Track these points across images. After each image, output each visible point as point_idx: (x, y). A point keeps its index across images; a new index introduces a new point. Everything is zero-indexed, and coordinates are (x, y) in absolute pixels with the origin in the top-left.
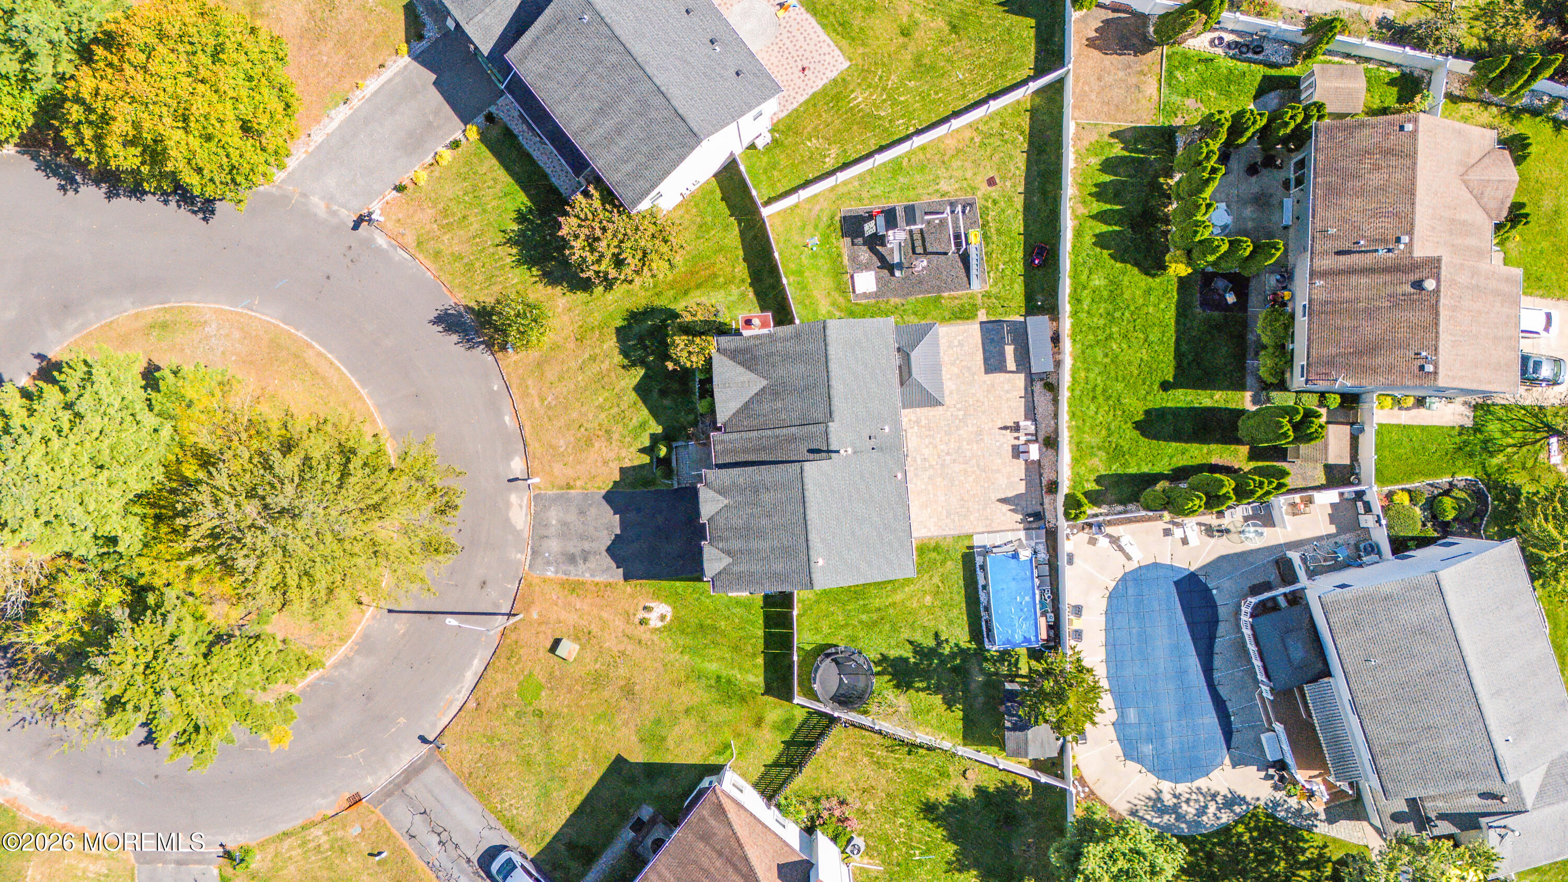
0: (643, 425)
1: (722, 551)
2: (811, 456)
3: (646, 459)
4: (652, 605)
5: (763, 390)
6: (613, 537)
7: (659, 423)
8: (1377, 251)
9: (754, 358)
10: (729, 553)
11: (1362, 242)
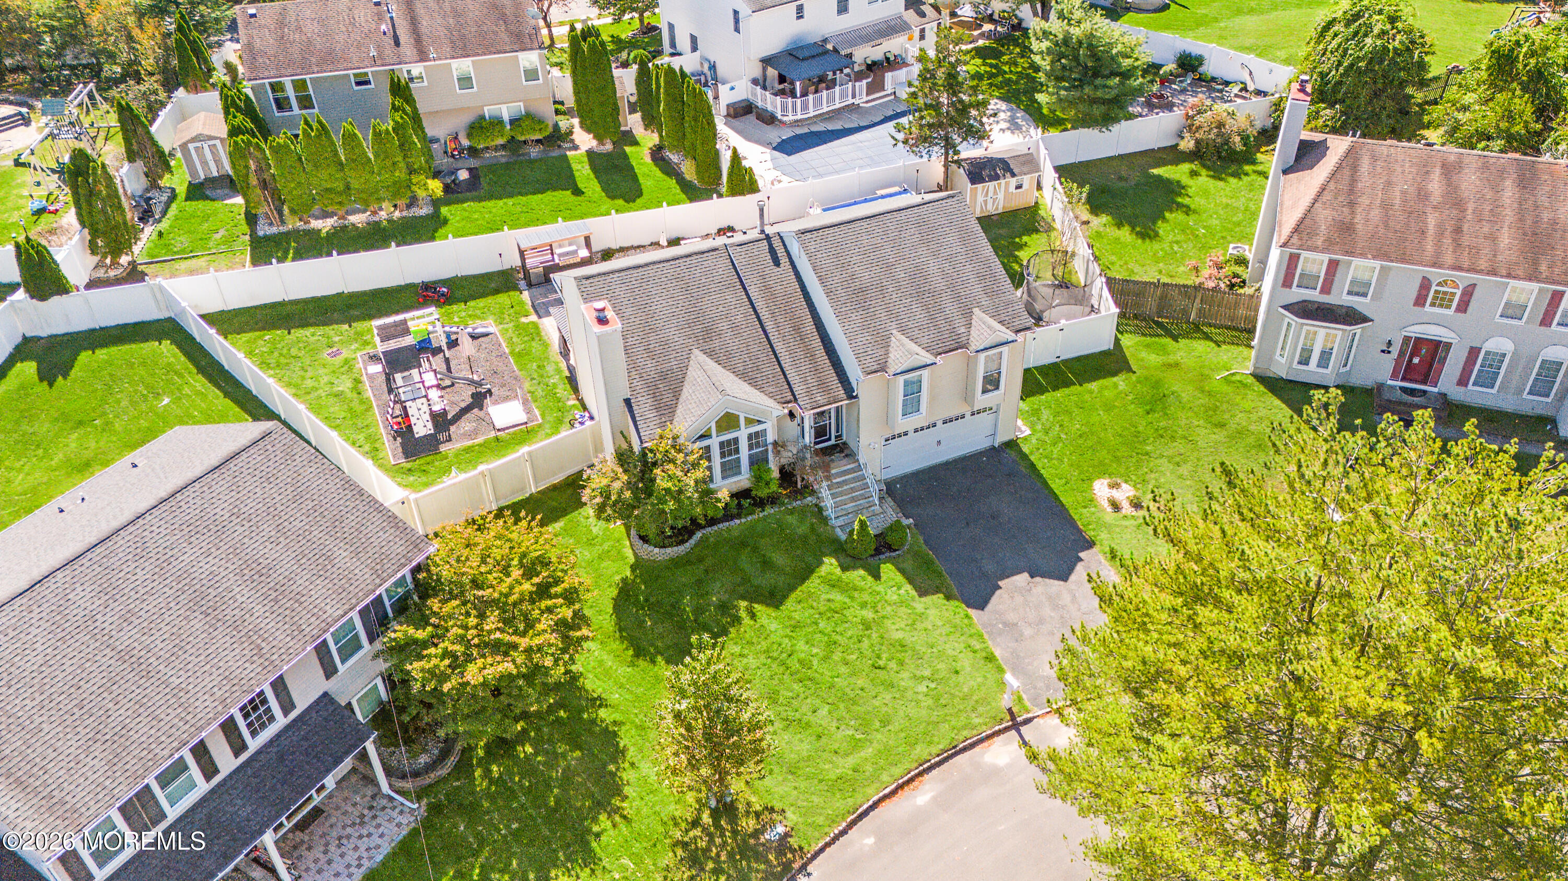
0: (833, 585)
1: (969, 325)
2: (784, 260)
3: (887, 570)
4: (1105, 504)
5: (710, 354)
6: (1038, 579)
7: (820, 563)
8: (392, 18)
9: (663, 376)
10: (968, 315)
11: (383, 27)
